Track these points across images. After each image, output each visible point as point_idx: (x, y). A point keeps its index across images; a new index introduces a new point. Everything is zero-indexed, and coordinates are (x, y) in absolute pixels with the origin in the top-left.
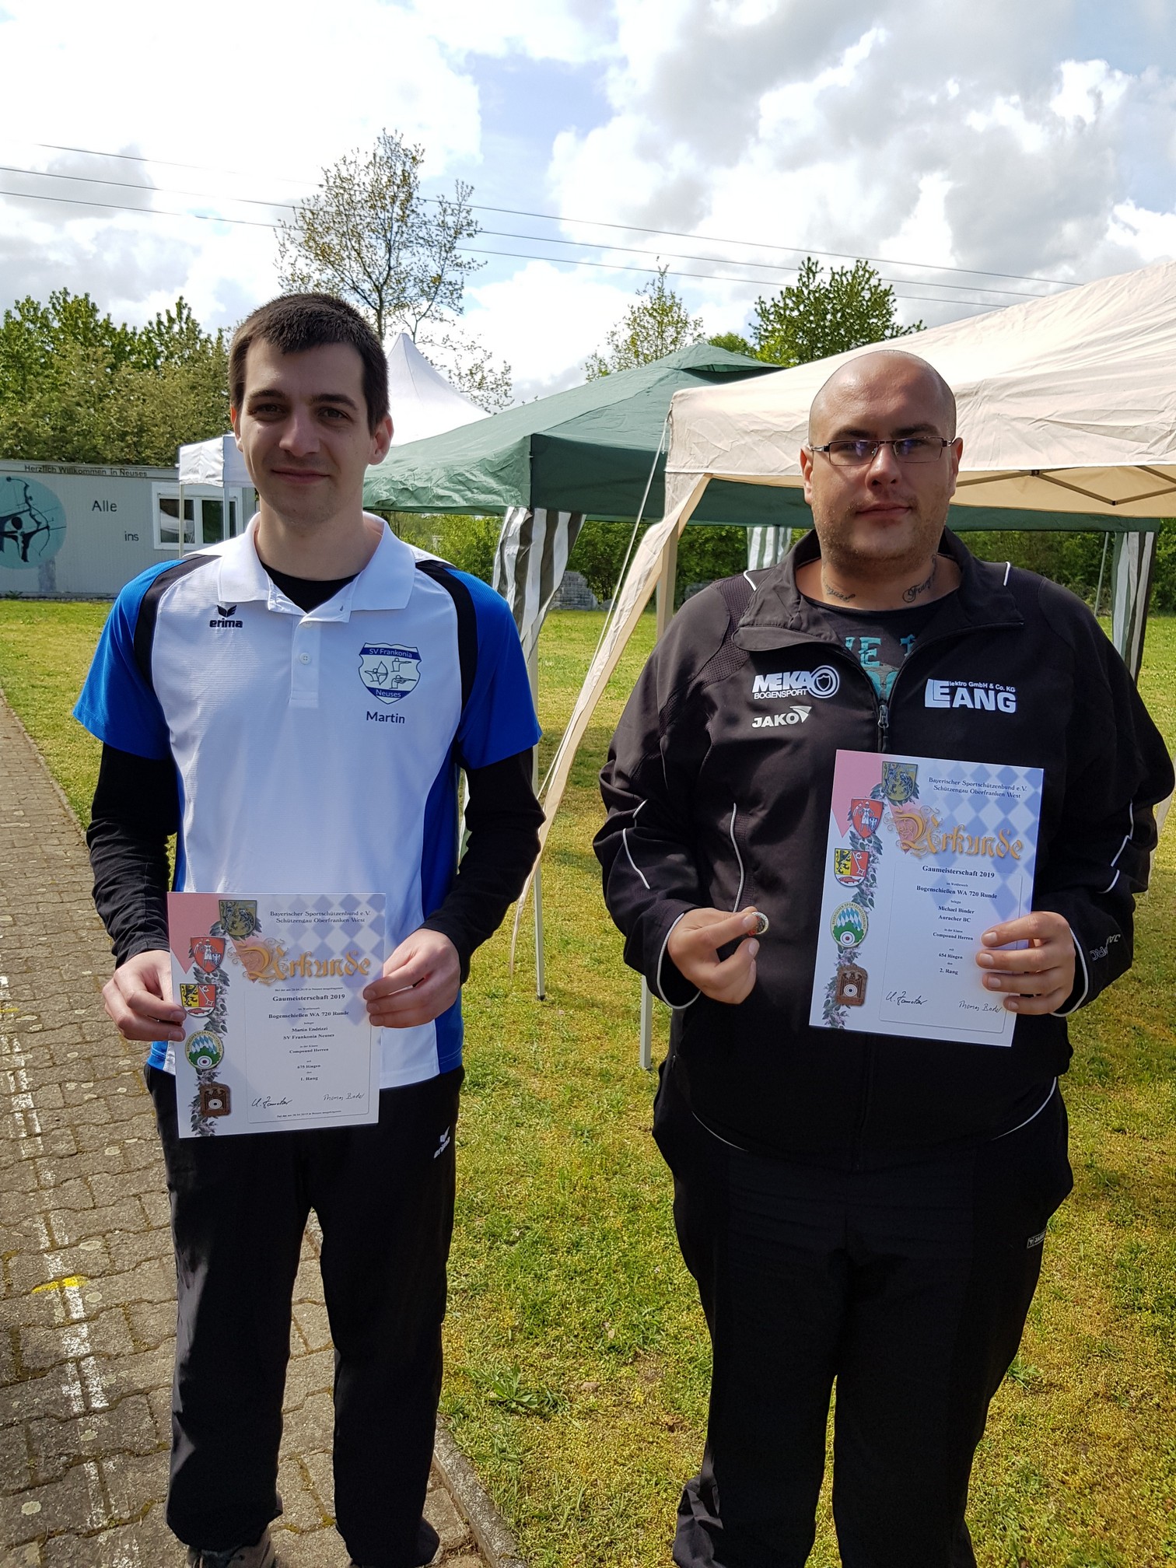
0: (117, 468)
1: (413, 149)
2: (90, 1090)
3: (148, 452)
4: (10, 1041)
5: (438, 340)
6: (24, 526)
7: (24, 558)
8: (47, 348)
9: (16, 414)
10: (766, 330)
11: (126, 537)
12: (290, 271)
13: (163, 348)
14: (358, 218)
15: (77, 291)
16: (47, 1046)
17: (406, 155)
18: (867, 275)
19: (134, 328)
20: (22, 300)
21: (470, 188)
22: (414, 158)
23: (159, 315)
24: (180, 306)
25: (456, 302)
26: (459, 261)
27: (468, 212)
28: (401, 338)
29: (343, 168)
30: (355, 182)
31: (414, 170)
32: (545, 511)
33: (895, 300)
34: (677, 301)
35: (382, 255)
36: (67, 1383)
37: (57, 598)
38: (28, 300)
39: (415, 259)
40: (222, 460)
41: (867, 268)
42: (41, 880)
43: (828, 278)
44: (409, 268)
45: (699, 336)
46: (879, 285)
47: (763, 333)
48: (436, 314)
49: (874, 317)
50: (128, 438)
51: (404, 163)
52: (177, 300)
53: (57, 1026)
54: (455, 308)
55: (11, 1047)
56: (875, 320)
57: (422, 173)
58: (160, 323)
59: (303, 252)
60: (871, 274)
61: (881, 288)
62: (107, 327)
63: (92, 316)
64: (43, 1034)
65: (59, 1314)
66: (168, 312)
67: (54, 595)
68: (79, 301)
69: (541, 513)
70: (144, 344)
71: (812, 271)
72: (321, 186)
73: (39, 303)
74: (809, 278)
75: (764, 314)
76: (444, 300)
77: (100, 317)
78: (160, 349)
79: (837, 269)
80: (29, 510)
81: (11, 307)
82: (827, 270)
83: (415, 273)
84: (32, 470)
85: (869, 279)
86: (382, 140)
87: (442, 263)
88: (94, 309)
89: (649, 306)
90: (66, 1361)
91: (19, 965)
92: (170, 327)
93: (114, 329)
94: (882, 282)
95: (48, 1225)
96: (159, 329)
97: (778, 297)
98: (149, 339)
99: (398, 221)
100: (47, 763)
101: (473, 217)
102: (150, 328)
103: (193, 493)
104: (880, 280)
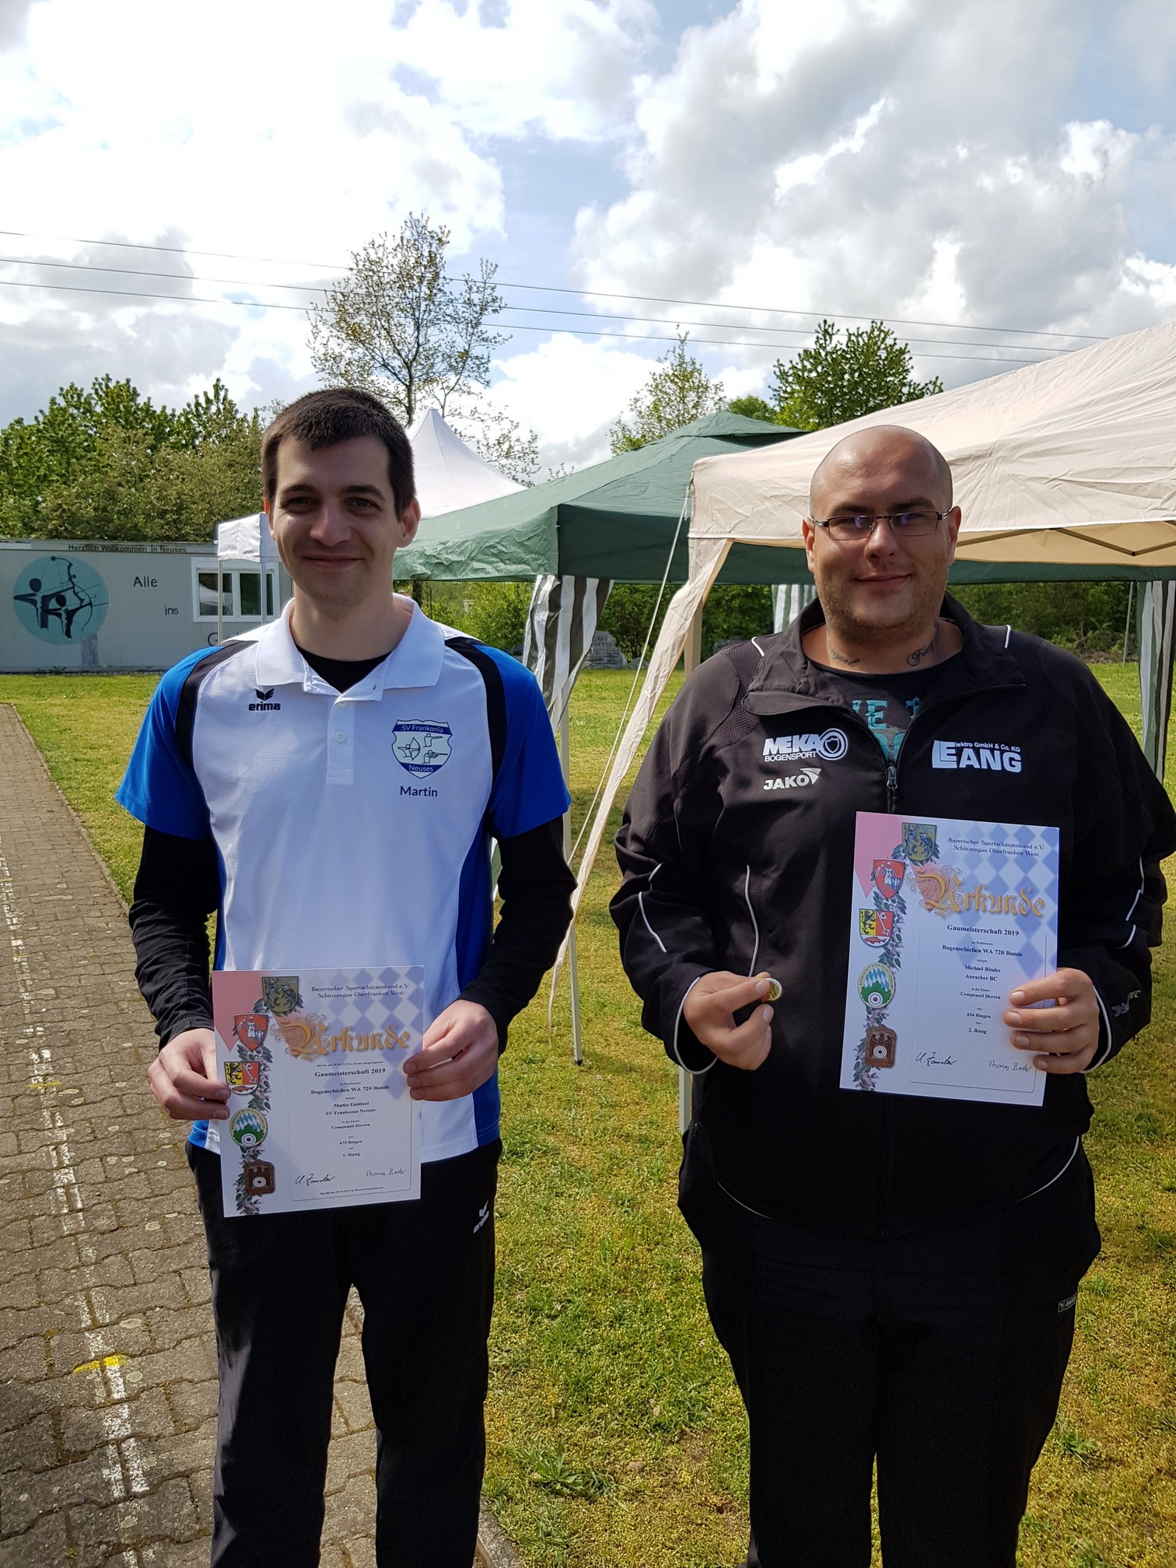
0: (157, 545)
1: (439, 231)
2: (130, 1165)
3: (188, 529)
4: (53, 1116)
5: (466, 412)
6: (68, 602)
7: (68, 634)
8: (90, 432)
9: (60, 496)
10: (785, 392)
11: (167, 611)
12: (322, 350)
13: (201, 428)
14: (387, 298)
15: (118, 377)
16: (89, 1120)
17: (432, 237)
18: (882, 335)
19: (173, 410)
20: (66, 387)
21: (494, 266)
22: (440, 240)
23: (197, 397)
24: (217, 388)
25: (483, 375)
26: (485, 336)
27: (493, 289)
28: (430, 414)
29: (372, 252)
30: (384, 264)
31: (440, 251)
32: (573, 578)
33: (911, 358)
34: (697, 366)
35: (411, 332)
36: (109, 1467)
37: (100, 672)
38: (72, 387)
39: (443, 336)
40: (259, 536)
41: (882, 328)
42: (83, 952)
43: (844, 340)
44: (438, 344)
45: (720, 399)
46: (895, 344)
47: (782, 395)
48: (465, 388)
49: (891, 375)
50: (168, 516)
51: (431, 245)
52: (215, 382)
53: (99, 1099)
54: (482, 381)
55: (54, 1122)
56: (891, 379)
57: (447, 253)
58: (198, 404)
59: (335, 333)
60: (887, 334)
61: (897, 347)
62: (148, 410)
63: (133, 400)
64: (85, 1108)
65: (100, 1394)
66: (206, 394)
67: (97, 669)
68: (120, 386)
69: (569, 580)
70: (182, 425)
71: (828, 333)
72: (351, 269)
73: (82, 390)
74: (826, 340)
75: (783, 376)
76: (472, 374)
77: (141, 401)
78: (198, 430)
79: (853, 330)
80: (73, 587)
81: (56, 393)
82: (843, 331)
83: (443, 349)
84: (75, 549)
85: (884, 339)
86: (409, 224)
87: (469, 338)
88: (135, 394)
89: (671, 372)
90: (107, 1443)
91: (62, 1038)
92: (208, 408)
93: (155, 412)
94: (897, 342)
95: (89, 1303)
96: (198, 410)
97: (796, 360)
98: (188, 420)
99: (425, 300)
100: (90, 836)
101: (497, 293)
102: (188, 410)
103: (231, 567)
104: (895, 339)
